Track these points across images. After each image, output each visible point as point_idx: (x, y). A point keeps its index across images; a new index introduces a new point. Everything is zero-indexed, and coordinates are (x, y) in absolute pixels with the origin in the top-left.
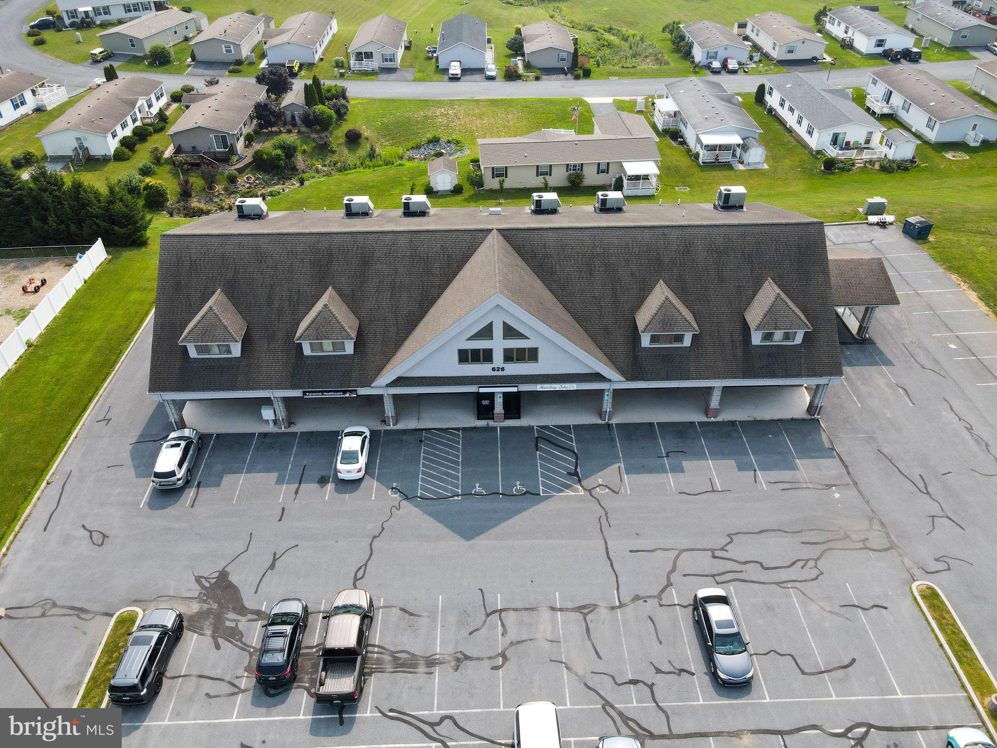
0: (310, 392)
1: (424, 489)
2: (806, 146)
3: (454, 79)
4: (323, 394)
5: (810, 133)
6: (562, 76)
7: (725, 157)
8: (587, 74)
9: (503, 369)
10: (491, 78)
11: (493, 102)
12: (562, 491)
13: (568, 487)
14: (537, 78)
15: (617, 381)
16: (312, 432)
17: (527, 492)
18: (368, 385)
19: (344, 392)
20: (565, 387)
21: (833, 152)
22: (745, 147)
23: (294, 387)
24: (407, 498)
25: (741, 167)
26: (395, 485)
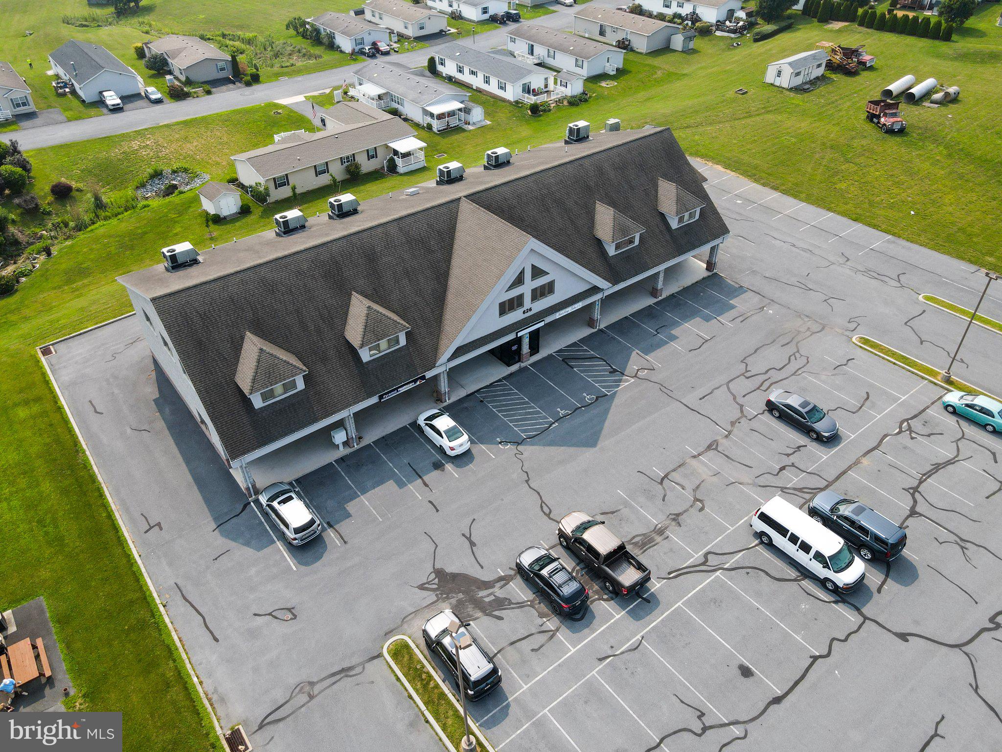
0: (386, 394)
1: (524, 431)
2: (504, 100)
3: (116, 109)
4: (397, 391)
5: (502, 88)
6: (231, 86)
7: (454, 122)
8: (255, 79)
9: (530, 309)
10: (158, 101)
11: (186, 124)
12: (619, 386)
13: (620, 381)
14: (209, 93)
15: (608, 288)
16: (383, 437)
17: (597, 398)
18: (433, 366)
19: (415, 381)
20: (575, 308)
21: (531, 100)
22: (467, 111)
23: (369, 396)
24: (519, 444)
25: (470, 127)
26: (498, 439)
